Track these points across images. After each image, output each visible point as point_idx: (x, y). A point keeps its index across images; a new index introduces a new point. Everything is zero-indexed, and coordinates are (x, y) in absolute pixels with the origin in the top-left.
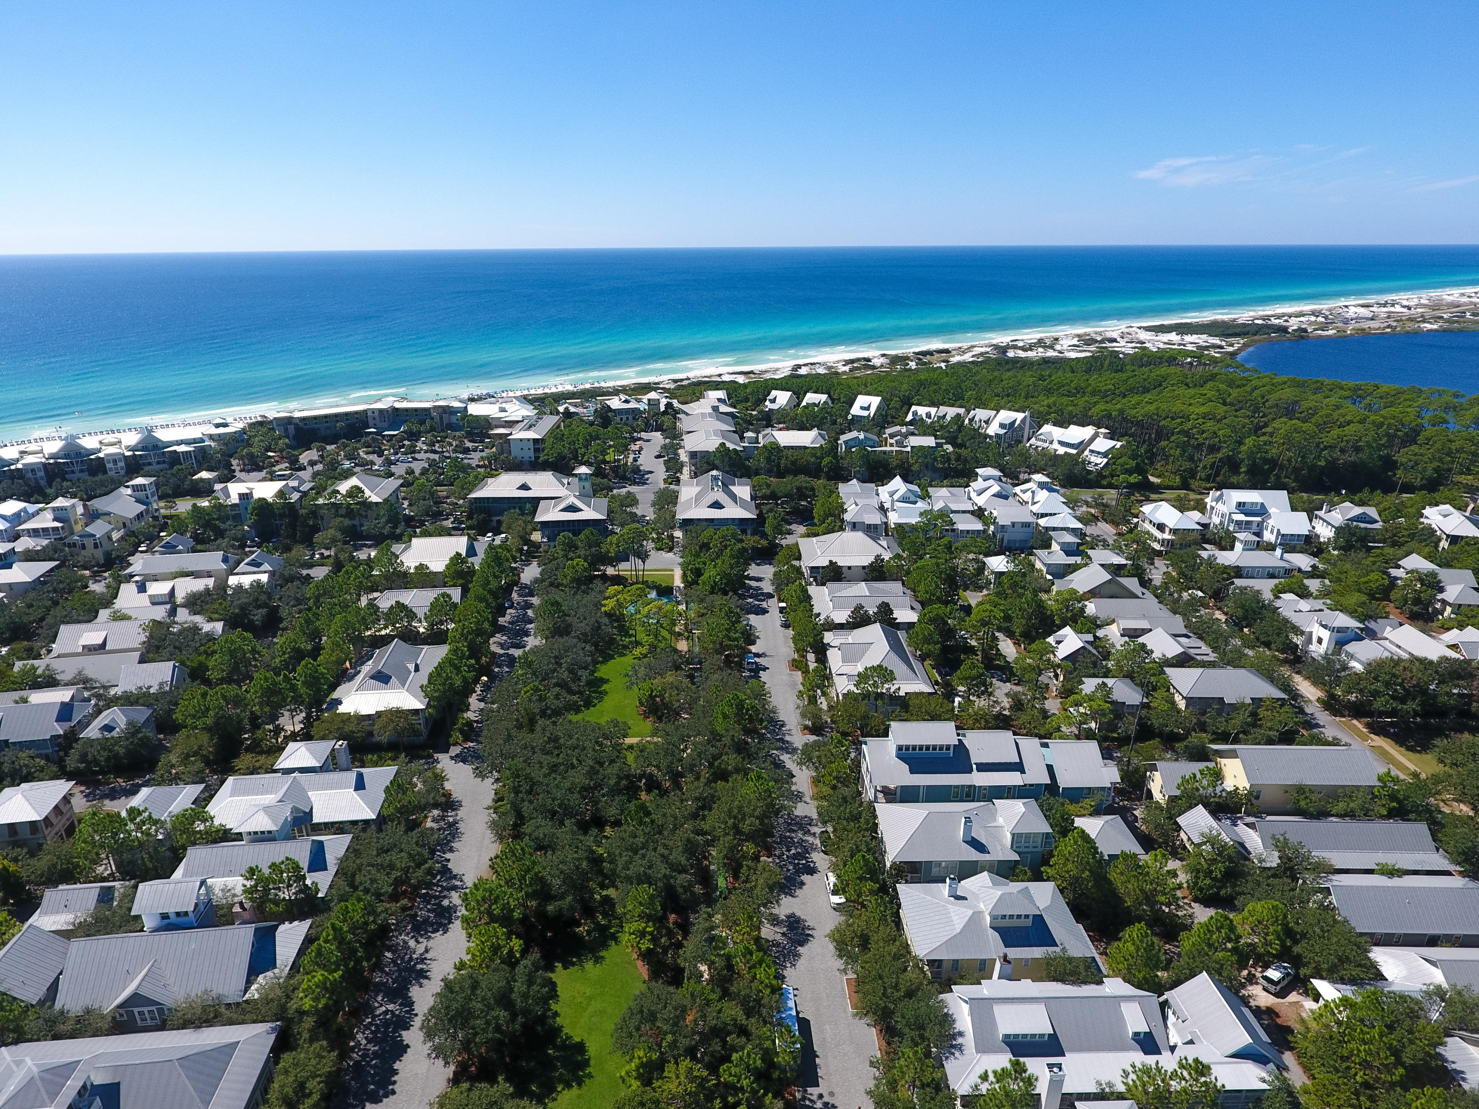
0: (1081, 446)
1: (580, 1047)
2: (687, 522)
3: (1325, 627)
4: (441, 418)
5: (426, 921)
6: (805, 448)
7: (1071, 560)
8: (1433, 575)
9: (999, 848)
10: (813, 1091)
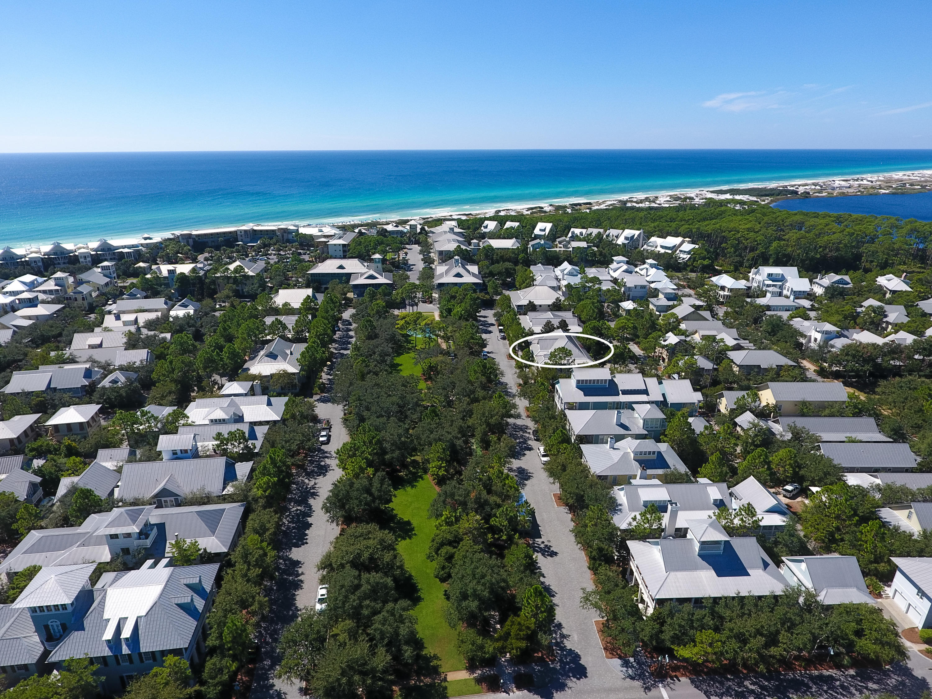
0: (674, 248)
1: (409, 523)
2: (441, 285)
3: (819, 332)
4: (283, 236)
5: (313, 471)
6: (508, 249)
7: (671, 303)
8: (881, 308)
9: (636, 428)
10: (539, 541)
